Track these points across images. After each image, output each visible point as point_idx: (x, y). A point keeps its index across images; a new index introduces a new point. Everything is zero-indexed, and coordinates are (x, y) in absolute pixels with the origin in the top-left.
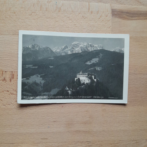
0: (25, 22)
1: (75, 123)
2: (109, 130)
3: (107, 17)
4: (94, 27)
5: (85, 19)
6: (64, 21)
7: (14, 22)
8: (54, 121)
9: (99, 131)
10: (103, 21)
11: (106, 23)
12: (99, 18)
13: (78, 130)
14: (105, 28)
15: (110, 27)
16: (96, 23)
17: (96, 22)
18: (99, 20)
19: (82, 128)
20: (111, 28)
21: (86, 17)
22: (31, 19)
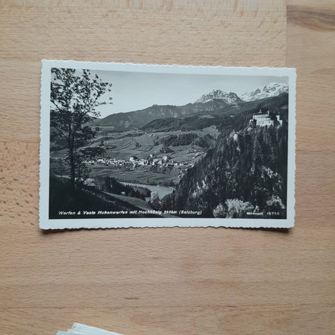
0: (91, 33)
1: (201, 262)
2: (279, 280)
3: (276, 25)
4: (247, 46)
5: (226, 27)
6: (179, 33)
7: (67, 33)
8: (155, 258)
9: (257, 282)
10: (267, 32)
11: (275, 38)
12: (259, 27)
13: (208, 278)
14: (272, 49)
15: (281, 48)
16: (252, 37)
17: (251, 35)
18: (259, 30)
19: (218, 274)
20: (284, 48)
21: (229, 24)
22: (105, 26)
